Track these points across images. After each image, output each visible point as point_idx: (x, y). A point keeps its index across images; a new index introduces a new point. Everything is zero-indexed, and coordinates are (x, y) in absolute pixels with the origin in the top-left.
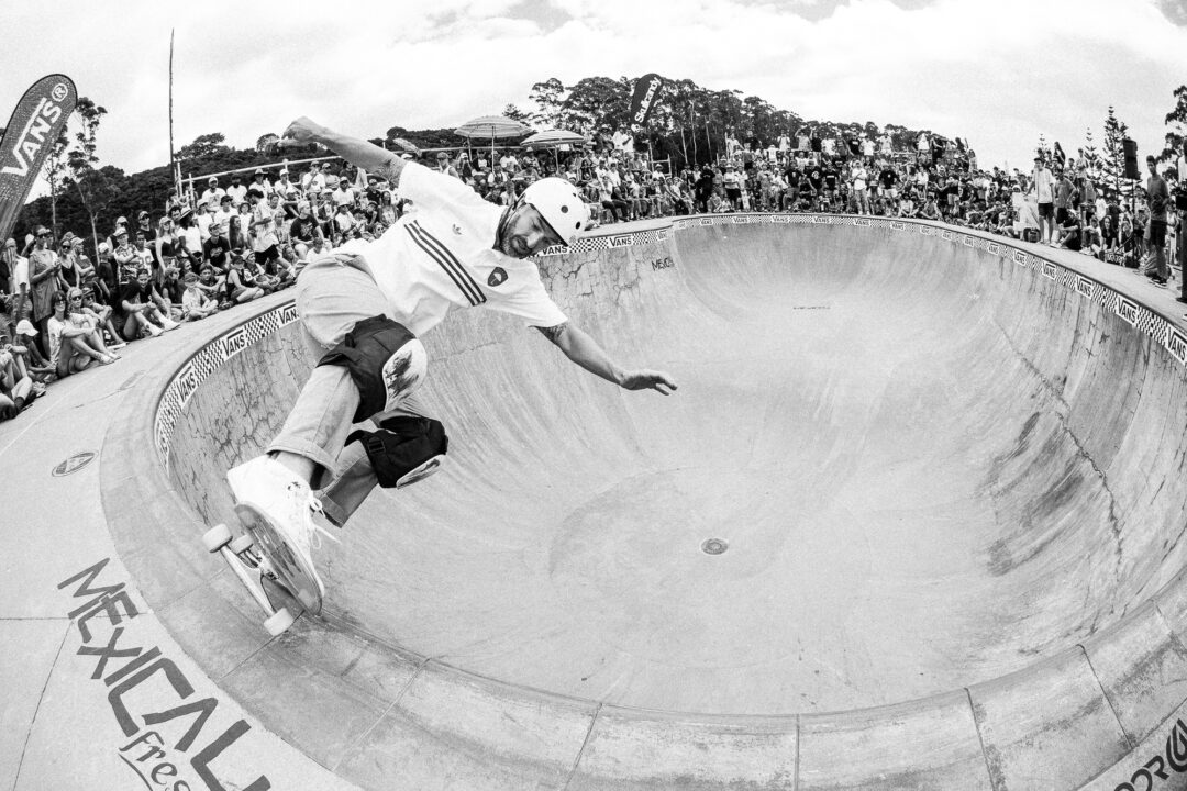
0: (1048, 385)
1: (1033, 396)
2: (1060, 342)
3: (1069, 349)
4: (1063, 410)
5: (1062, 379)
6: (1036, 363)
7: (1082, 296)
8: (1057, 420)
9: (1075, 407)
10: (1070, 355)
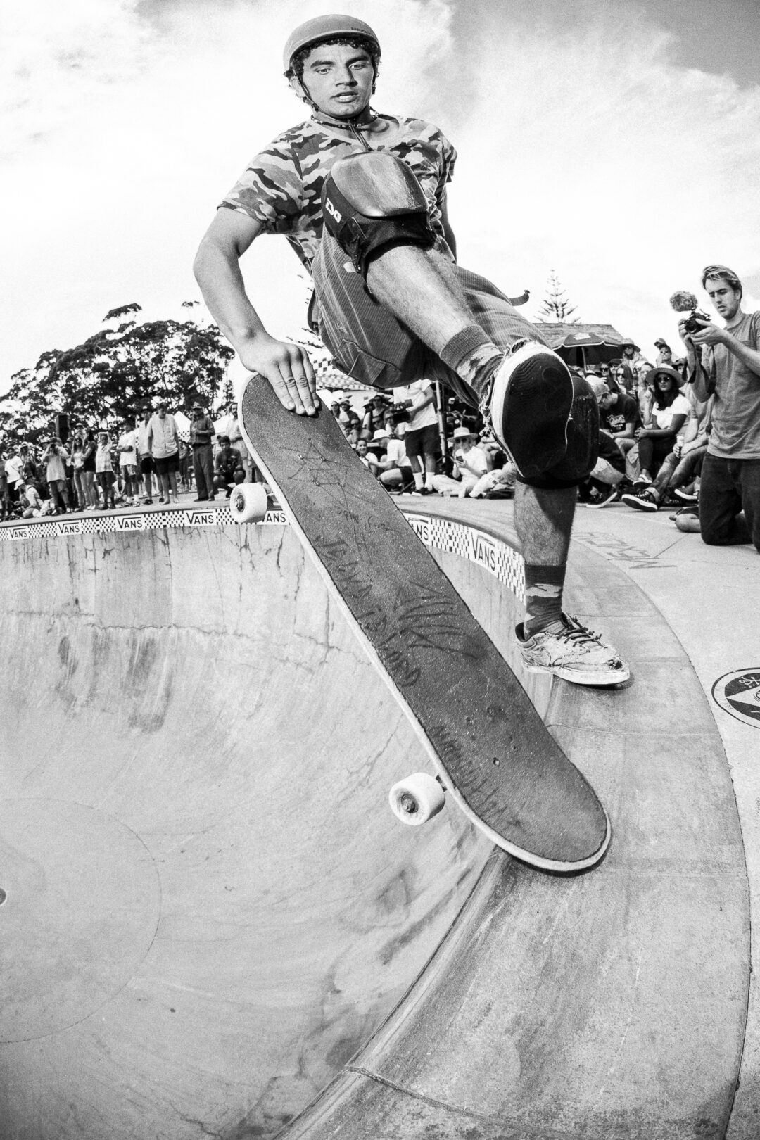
0: (59, 615)
1: (49, 631)
2: (55, 580)
3: (68, 578)
4: (91, 619)
5: (73, 602)
6: (34, 607)
7: (68, 536)
8: (90, 629)
9: (101, 611)
10: (72, 582)
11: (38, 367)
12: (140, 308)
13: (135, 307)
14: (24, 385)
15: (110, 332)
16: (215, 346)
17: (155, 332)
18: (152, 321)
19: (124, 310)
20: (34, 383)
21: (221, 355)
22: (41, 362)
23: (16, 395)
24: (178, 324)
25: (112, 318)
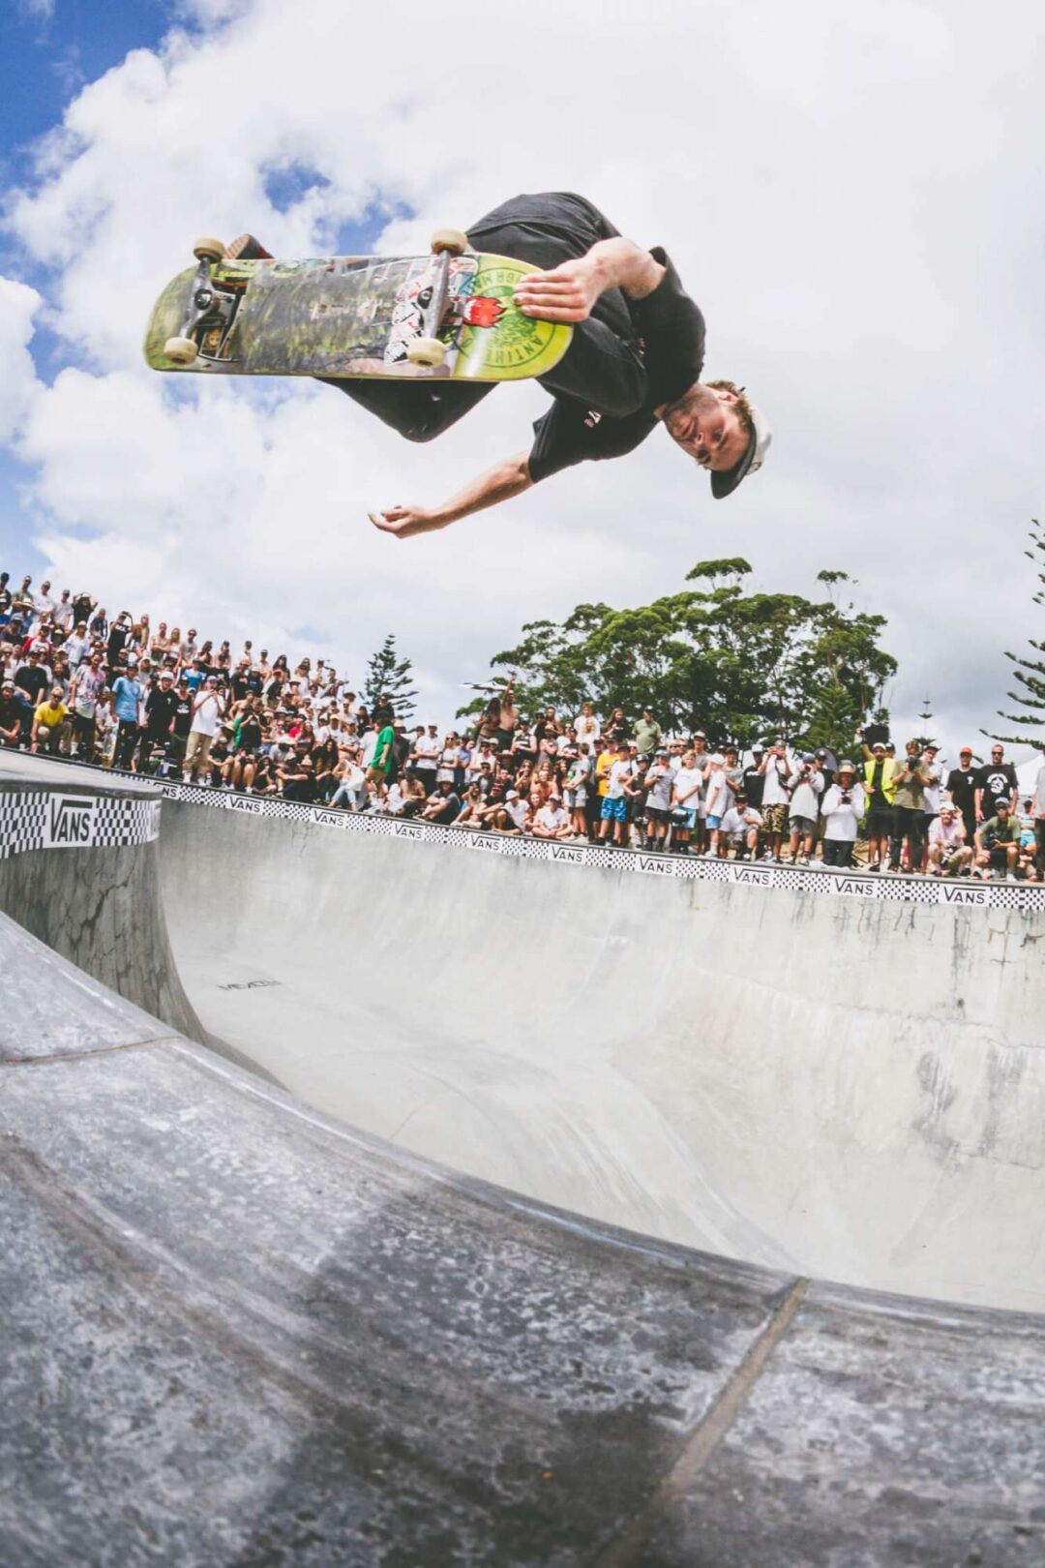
11: (570, 625)
12: (748, 569)
13: (742, 566)
14: (542, 648)
15: (700, 597)
16: (866, 651)
17: (771, 611)
18: (770, 592)
19: (724, 567)
20: (558, 648)
21: (872, 668)
22: (577, 617)
23: (526, 659)
24: (808, 603)
25: (703, 577)
